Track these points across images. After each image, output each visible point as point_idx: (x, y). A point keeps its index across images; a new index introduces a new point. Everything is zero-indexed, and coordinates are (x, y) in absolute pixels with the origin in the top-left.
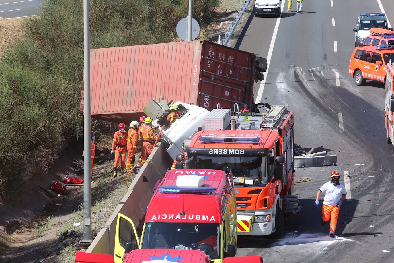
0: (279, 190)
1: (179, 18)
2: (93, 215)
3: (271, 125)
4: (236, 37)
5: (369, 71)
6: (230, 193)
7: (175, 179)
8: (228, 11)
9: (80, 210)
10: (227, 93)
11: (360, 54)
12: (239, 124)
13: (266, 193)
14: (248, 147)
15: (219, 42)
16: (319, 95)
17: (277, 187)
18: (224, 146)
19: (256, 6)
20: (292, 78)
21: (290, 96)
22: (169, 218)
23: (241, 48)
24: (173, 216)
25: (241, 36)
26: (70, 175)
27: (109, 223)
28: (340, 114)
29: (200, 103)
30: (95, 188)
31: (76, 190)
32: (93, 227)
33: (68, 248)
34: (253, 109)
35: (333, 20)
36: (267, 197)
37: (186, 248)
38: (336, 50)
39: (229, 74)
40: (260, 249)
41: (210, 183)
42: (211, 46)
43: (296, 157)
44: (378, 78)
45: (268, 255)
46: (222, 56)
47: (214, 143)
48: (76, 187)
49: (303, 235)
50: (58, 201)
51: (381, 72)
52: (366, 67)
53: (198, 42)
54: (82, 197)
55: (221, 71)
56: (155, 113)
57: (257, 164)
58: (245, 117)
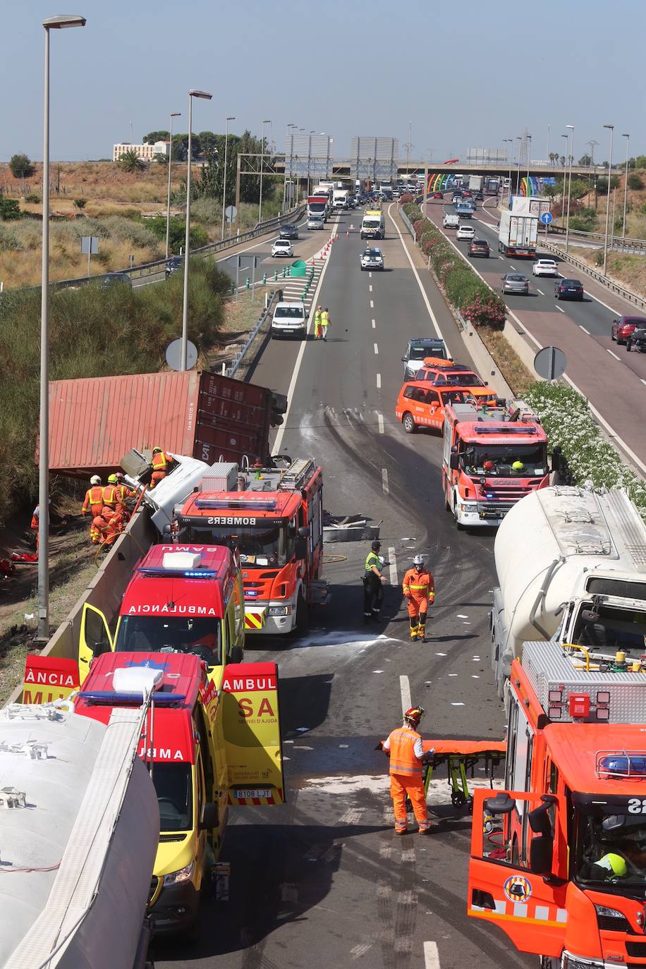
0: (302, 572)
1: (170, 340)
2: (50, 604)
3: (292, 485)
4: (247, 365)
5: (422, 415)
6: (235, 576)
7: (162, 557)
8: (235, 331)
9: (33, 597)
10: (233, 442)
11: (410, 391)
12: (248, 484)
13: (284, 577)
14: (260, 514)
15: (223, 373)
16: (356, 445)
17: (299, 568)
18: (229, 512)
19: (274, 326)
20: (321, 422)
21: (318, 445)
22: (153, 610)
23: (252, 382)
24: (158, 607)
25: (252, 365)
26: (20, 550)
27: (72, 616)
28: (384, 471)
29: (197, 454)
30: (54, 568)
31: (29, 569)
32: (51, 621)
33: (17, 649)
34: (268, 463)
35: (376, 345)
36: (285, 582)
37: (176, 651)
38: (379, 385)
39: (237, 416)
40: (276, 652)
41: (209, 563)
42: (212, 378)
43: (325, 528)
44: (433, 424)
45: (286, 659)
46: (227, 392)
47: (215, 509)
48: (29, 566)
49: (333, 633)
50: (5, 585)
51: (438, 416)
52: (418, 409)
53: (195, 373)
54: (36, 581)
55: (226, 412)
56: (135, 468)
57: (272, 537)
58: (257, 474)
